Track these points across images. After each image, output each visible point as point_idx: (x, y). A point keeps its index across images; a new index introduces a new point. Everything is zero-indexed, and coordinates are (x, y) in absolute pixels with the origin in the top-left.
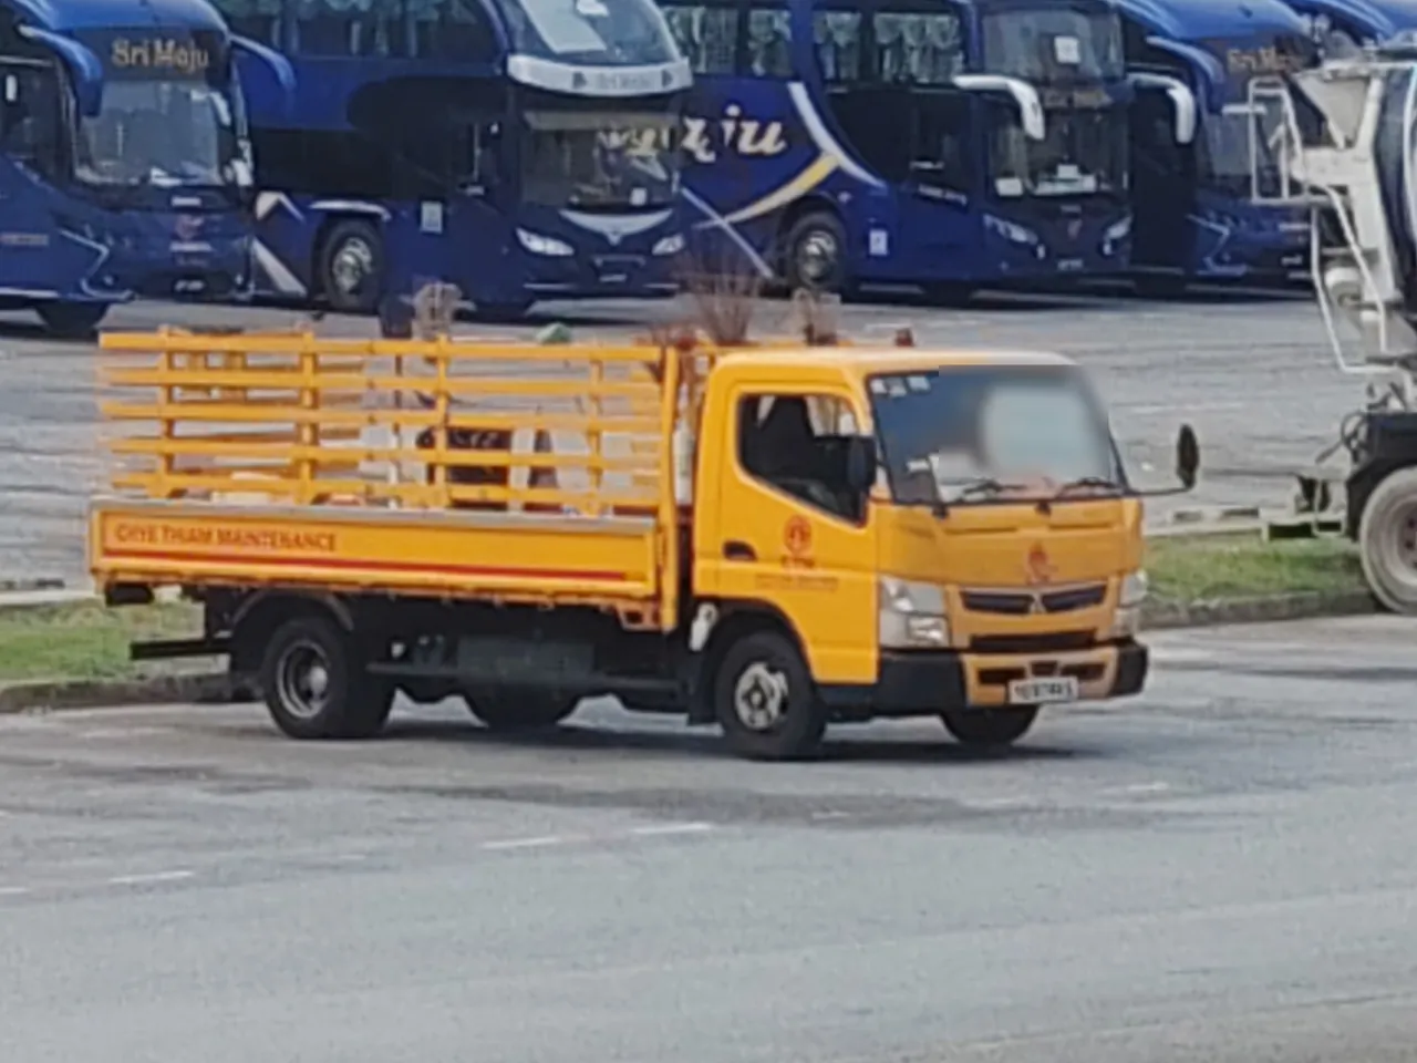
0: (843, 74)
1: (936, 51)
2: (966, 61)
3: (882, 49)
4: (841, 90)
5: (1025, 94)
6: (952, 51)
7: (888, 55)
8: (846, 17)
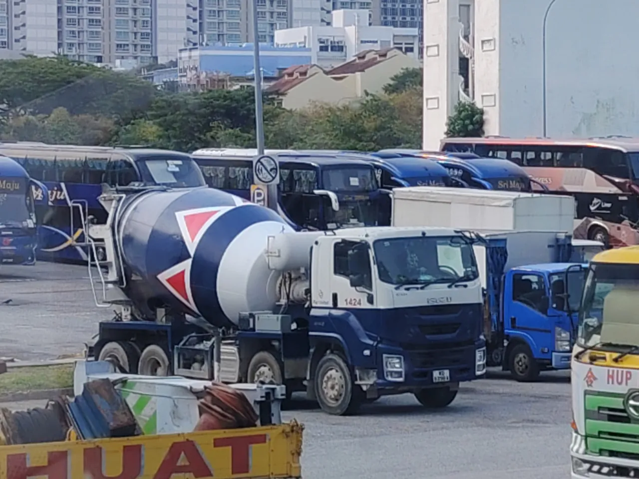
0: (286, 190)
1: (310, 182)
2: (318, 185)
3: (296, 181)
4: (285, 195)
5: (333, 196)
6: (314, 183)
7: (297, 182)
8: (286, 171)
